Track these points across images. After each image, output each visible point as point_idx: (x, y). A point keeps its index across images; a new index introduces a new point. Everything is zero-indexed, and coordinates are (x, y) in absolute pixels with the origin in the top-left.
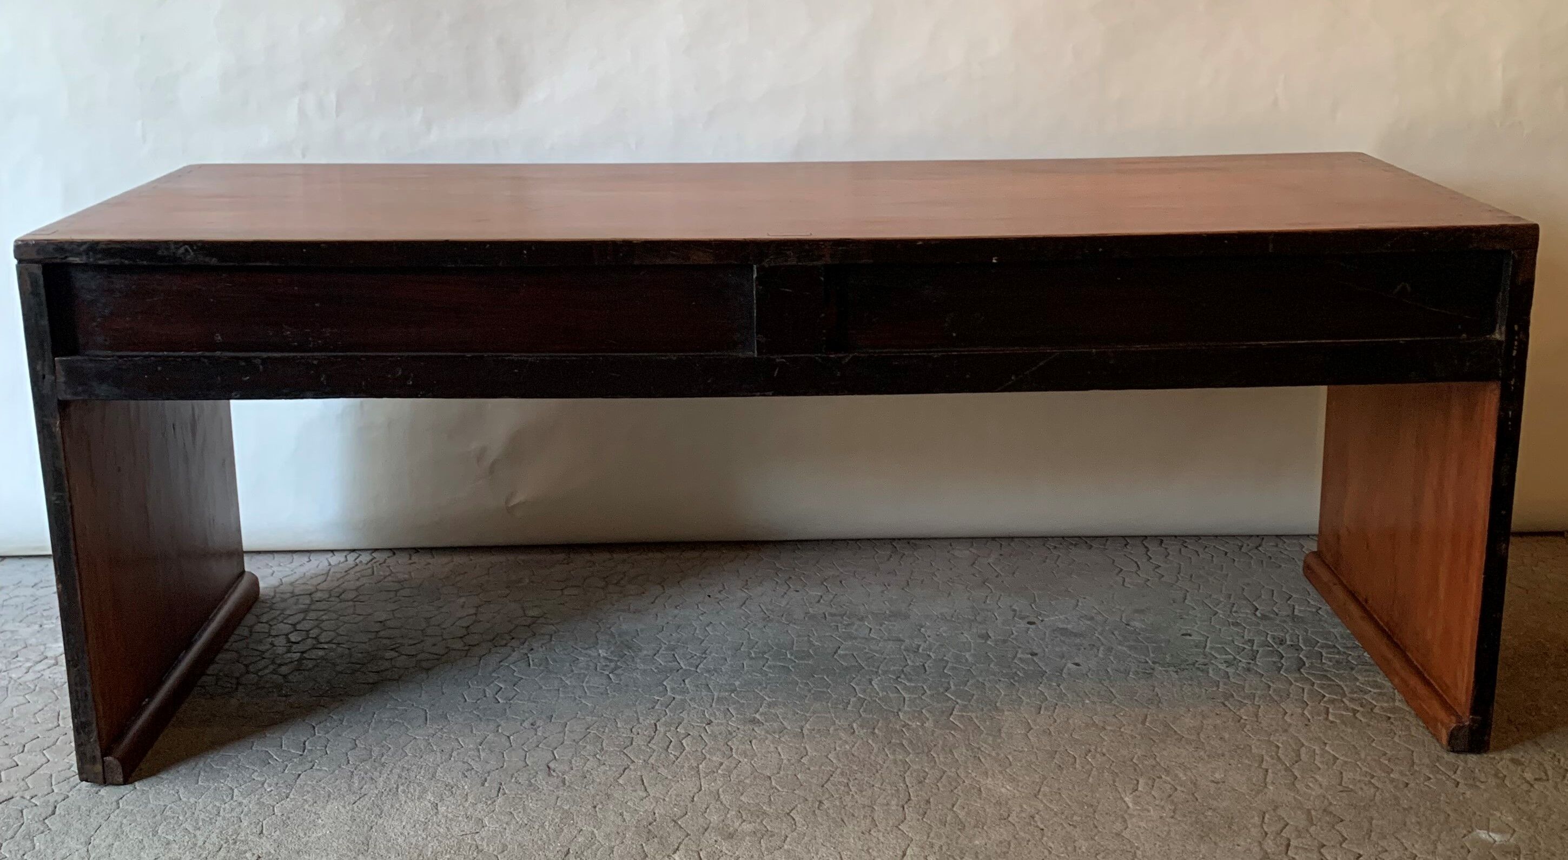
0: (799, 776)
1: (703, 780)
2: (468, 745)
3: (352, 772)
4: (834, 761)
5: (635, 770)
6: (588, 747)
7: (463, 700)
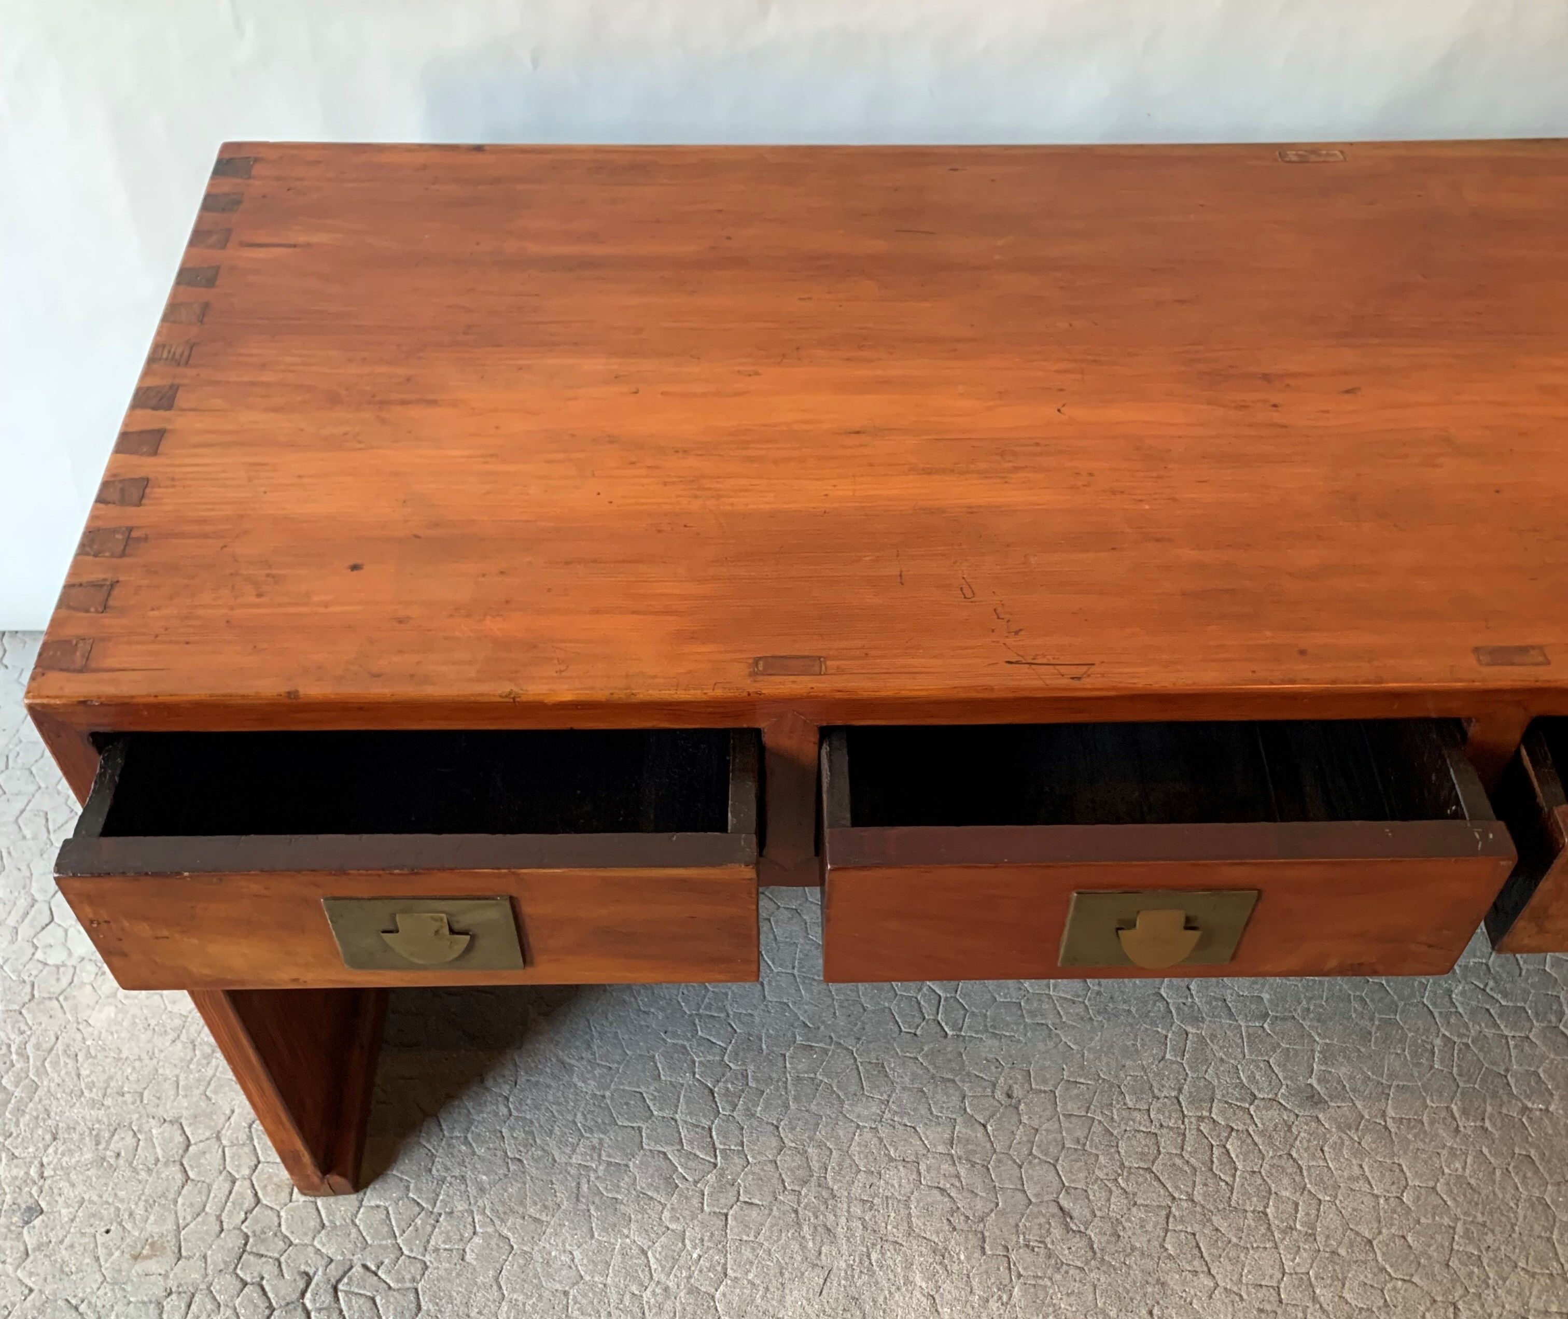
0: (1409, 1239)
1: (1281, 1247)
2: (935, 1146)
3: (796, 1212)
4: (1449, 1203)
5: (1182, 1221)
6: (1102, 1159)
7: (897, 1029)
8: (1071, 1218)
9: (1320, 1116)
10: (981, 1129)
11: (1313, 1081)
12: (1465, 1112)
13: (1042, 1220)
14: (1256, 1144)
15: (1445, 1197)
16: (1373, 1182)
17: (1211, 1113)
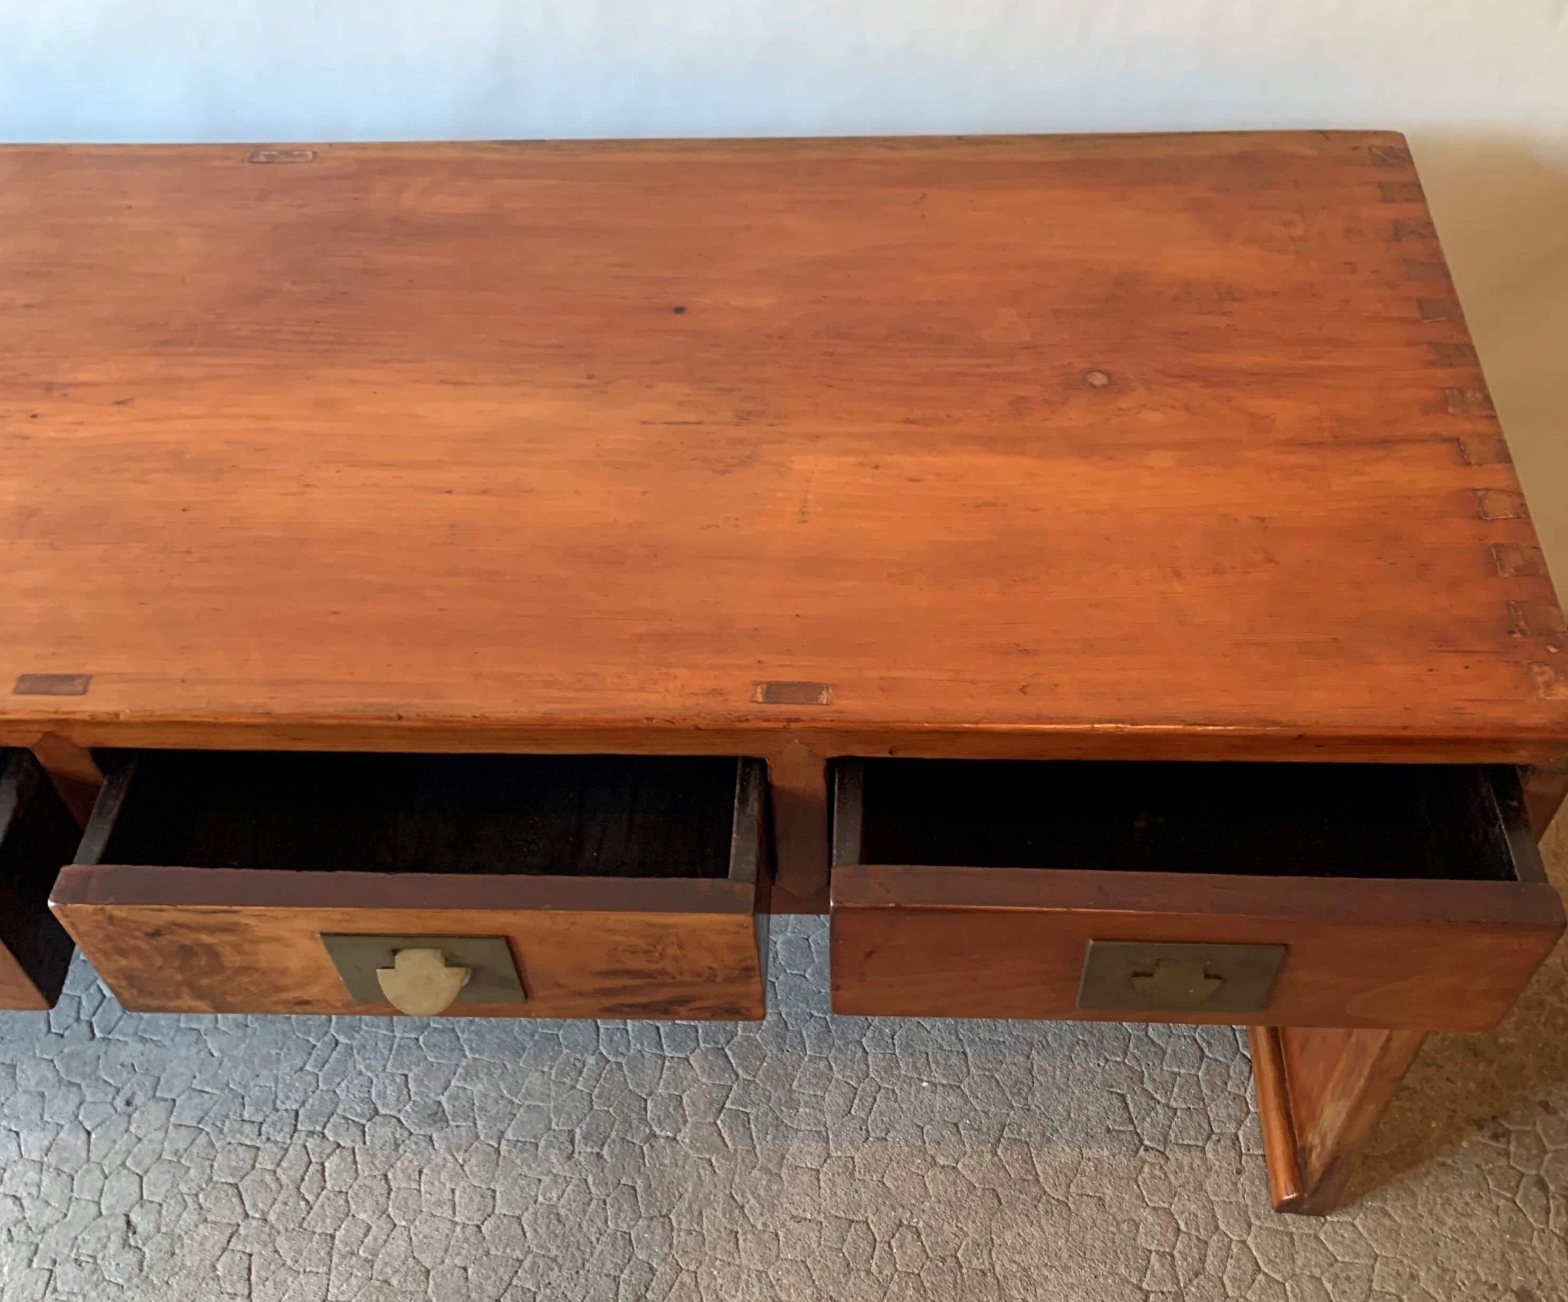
0: (470, 1271)
1: (334, 1273)
4: (528, 1234)
5: (244, 1241)
6: (192, 1172)
7: (46, 1029)
8: (134, 1233)
9: (435, 1137)
10: (83, 1136)
11: (443, 1099)
12: (586, 1138)
13: (104, 1233)
14: (355, 1162)
15: (526, 1227)
16: (458, 1209)
17: (324, 1127)
